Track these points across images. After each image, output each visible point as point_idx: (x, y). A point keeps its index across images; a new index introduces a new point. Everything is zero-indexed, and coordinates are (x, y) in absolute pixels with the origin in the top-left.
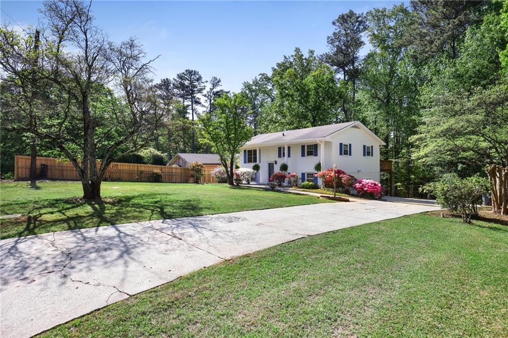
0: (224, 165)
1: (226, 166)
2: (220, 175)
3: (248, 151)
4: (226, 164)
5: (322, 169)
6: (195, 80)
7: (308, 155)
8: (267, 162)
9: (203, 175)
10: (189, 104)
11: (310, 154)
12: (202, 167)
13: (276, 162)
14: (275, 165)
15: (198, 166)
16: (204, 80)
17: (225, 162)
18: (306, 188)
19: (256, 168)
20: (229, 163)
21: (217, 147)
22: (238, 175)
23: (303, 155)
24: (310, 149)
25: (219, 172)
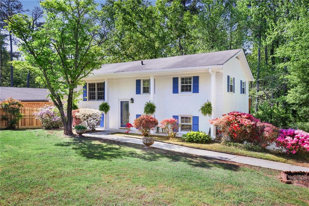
0: (56, 104)
1: (60, 106)
2: (48, 118)
3: (90, 84)
4: (60, 102)
5: (213, 112)
6: (14, 8)
7: (183, 90)
8: (119, 100)
9: (21, 116)
10: (7, 34)
11: (185, 89)
12: (20, 105)
13: (132, 100)
14: (131, 105)
15: (14, 104)
16: (24, 8)
17: (59, 99)
18: (197, 142)
19: (105, 108)
20: (65, 101)
21: (46, 76)
22: (79, 119)
23: (175, 91)
24: (186, 83)
25: (48, 114)
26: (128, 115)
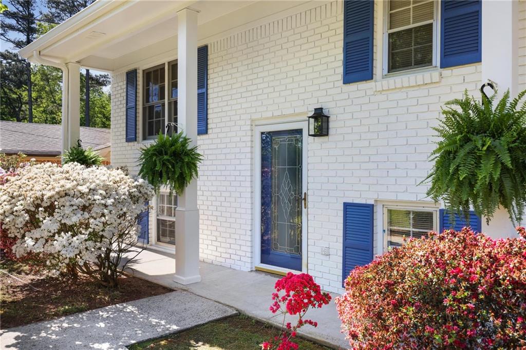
8: (253, 124)
13: (320, 117)
14: (311, 147)
26: (298, 201)
